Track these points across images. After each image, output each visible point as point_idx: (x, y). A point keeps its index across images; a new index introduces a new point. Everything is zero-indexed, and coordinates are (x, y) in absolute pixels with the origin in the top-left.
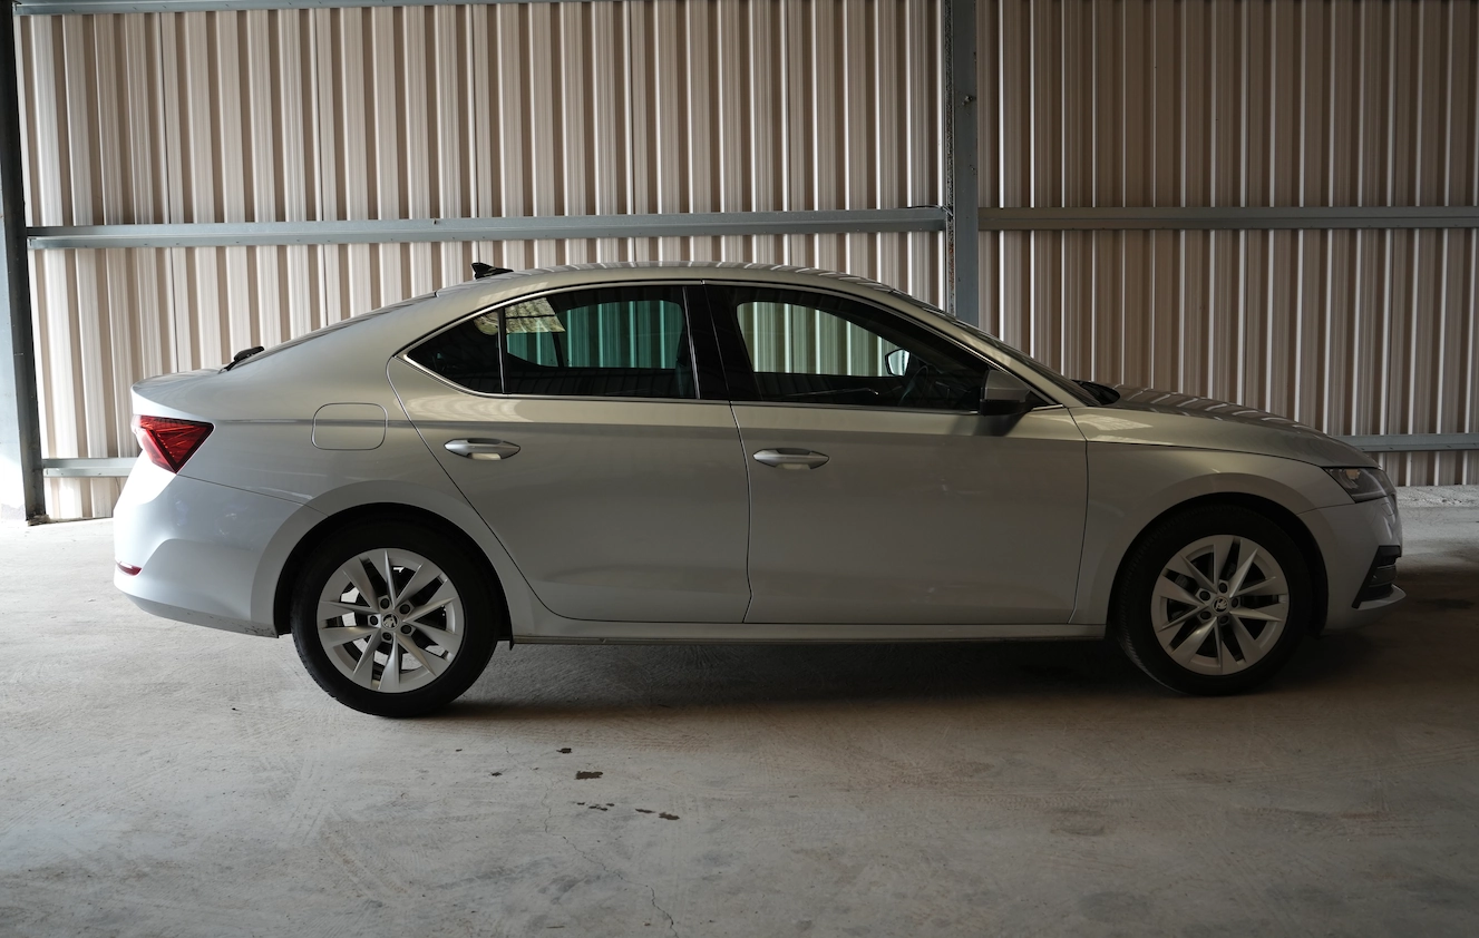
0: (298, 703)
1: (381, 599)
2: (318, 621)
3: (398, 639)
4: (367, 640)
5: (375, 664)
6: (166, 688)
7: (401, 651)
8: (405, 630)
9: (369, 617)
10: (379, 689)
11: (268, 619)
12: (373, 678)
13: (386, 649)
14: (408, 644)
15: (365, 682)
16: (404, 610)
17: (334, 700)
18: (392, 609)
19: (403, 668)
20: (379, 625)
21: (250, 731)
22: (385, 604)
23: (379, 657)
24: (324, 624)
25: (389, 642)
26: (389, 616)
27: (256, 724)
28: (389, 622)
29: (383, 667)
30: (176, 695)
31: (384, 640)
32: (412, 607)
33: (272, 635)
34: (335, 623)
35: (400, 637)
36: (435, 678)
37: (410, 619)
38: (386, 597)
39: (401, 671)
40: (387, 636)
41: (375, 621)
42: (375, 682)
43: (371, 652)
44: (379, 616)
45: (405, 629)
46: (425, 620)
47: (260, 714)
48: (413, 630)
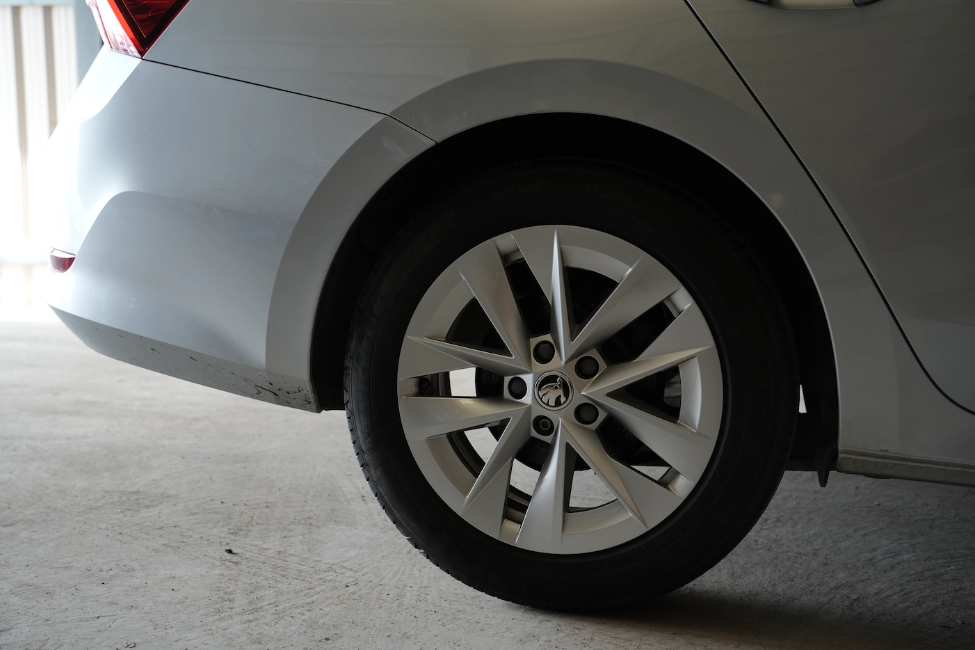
0: (352, 553)
1: (534, 341)
2: (400, 379)
3: (566, 433)
4: (496, 431)
5: (512, 489)
6: (135, 501)
7: (574, 463)
8: (585, 416)
9: (507, 380)
10: (517, 542)
11: (299, 369)
12: (506, 516)
13: (535, 455)
14: (588, 449)
15: (488, 522)
16: (585, 369)
17: (418, 556)
18: (559, 364)
19: (573, 503)
20: (527, 399)
21: (240, 602)
22: (544, 354)
23: (522, 476)
24: (412, 387)
25: (547, 439)
26: (550, 379)
27: (257, 588)
28: (552, 395)
29: (528, 498)
30: (145, 513)
31: (534, 434)
32: (602, 365)
33: (305, 405)
34: (435, 386)
35: (571, 429)
36: (644, 530)
37: (597, 390)
38: (548, 337)
39: (567, 509)
40: (544, 425)
41: (519, 389)
42: (510, 525)
43: (502, 459)
44: (528, 379)
45: (585, 413)
46: (633, 394)
47: (275, 567)
48: (602, 415)
